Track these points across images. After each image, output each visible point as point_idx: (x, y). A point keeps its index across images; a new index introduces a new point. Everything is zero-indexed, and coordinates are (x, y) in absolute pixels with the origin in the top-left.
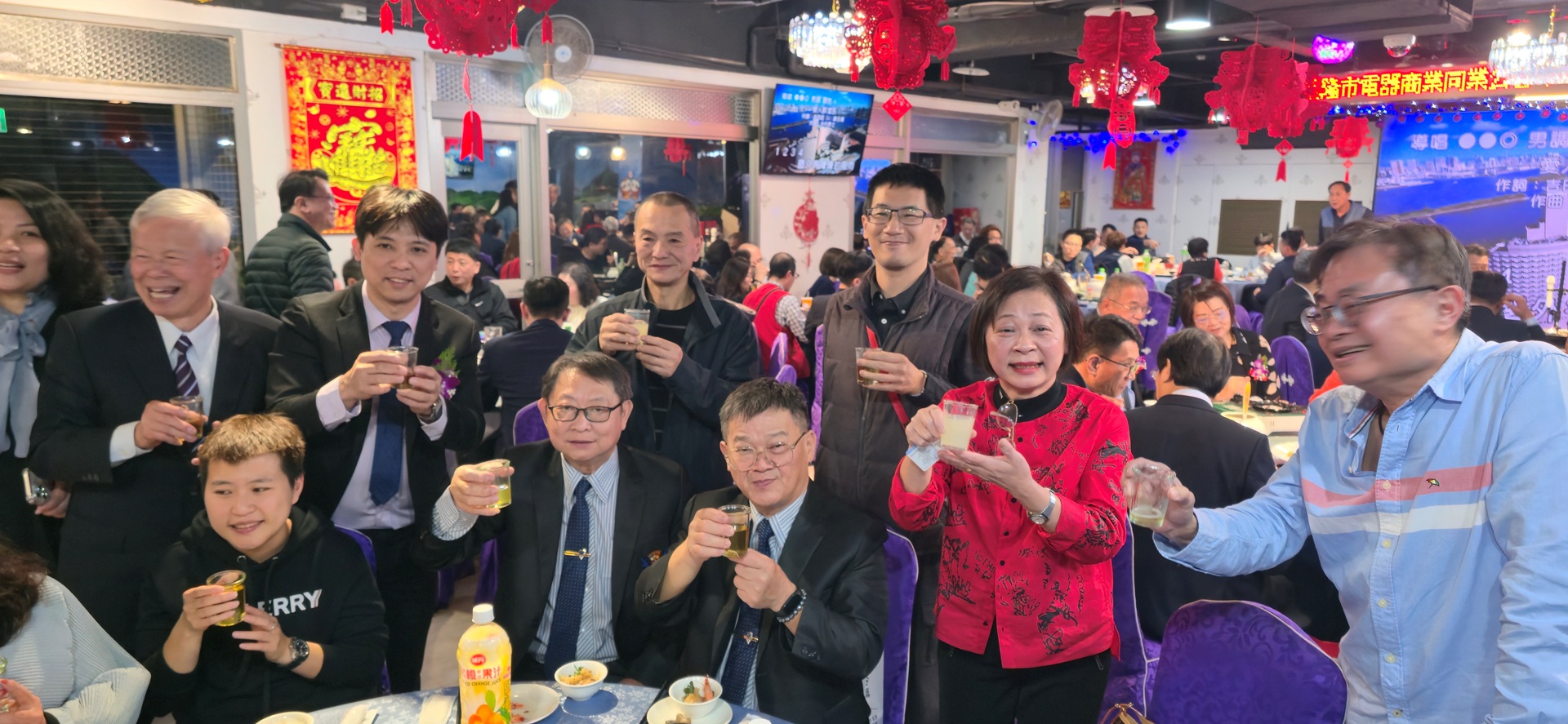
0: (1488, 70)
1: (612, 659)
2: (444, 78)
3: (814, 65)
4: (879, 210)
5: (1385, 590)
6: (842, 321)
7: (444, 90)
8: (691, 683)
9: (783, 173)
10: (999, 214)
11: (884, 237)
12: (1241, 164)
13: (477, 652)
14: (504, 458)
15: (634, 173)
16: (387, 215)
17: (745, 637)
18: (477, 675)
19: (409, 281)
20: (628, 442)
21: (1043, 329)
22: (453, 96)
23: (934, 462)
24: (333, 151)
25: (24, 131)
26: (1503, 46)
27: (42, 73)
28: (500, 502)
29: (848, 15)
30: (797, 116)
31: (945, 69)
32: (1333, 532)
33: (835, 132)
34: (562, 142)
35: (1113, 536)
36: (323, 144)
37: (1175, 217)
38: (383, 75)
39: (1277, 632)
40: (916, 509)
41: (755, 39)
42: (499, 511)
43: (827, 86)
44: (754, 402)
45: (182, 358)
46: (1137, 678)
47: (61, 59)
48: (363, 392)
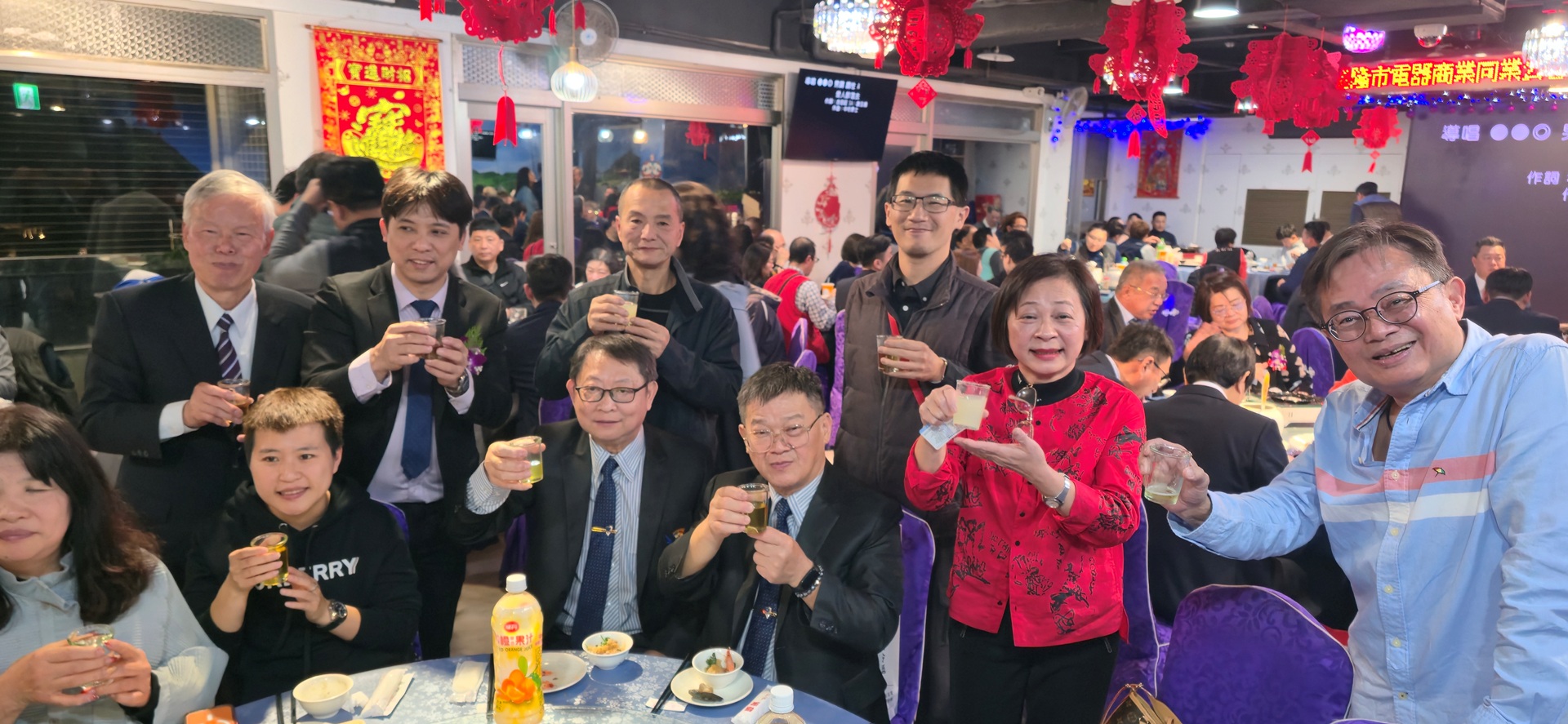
0: (1522, 61)
1: (636, 632)
2: (470, 60)
3: (839, 51)
4: (903, 198)
5: (1391, 576)
6: (864, 306)
7: (470, 72)
8: (714, 654)
9: (806, 158)
10: (1022, 202)
11: (908, 224)
12: (1268, 153)
13: (511, 619)
14: (534, 434)
15: (655, 157)
17: (764, 612)
18: (510, 641)
19: (431, 262)
21: (1065, 317)
22: (480, 79)
23: (946, 442)
24: (363, 132)
25: (57, 109)
26: (1537, 37)
27: (79, 52)
28: (532, 478)
31: (968, 56)
32: (1343, 521)
34: (585, 124)
35: (1126, 521)
36: (354, 125)
37: (1200, 207)
38: (411, 56)
39: (1286, 616)
40: (931, 487)
41: (779, 23)
42: (531, 486)
43: (850, 71)
44: (770, 386)
45: (225, 336)
46: (1149, 661)
47: (97, 38)
48: (393, 363)
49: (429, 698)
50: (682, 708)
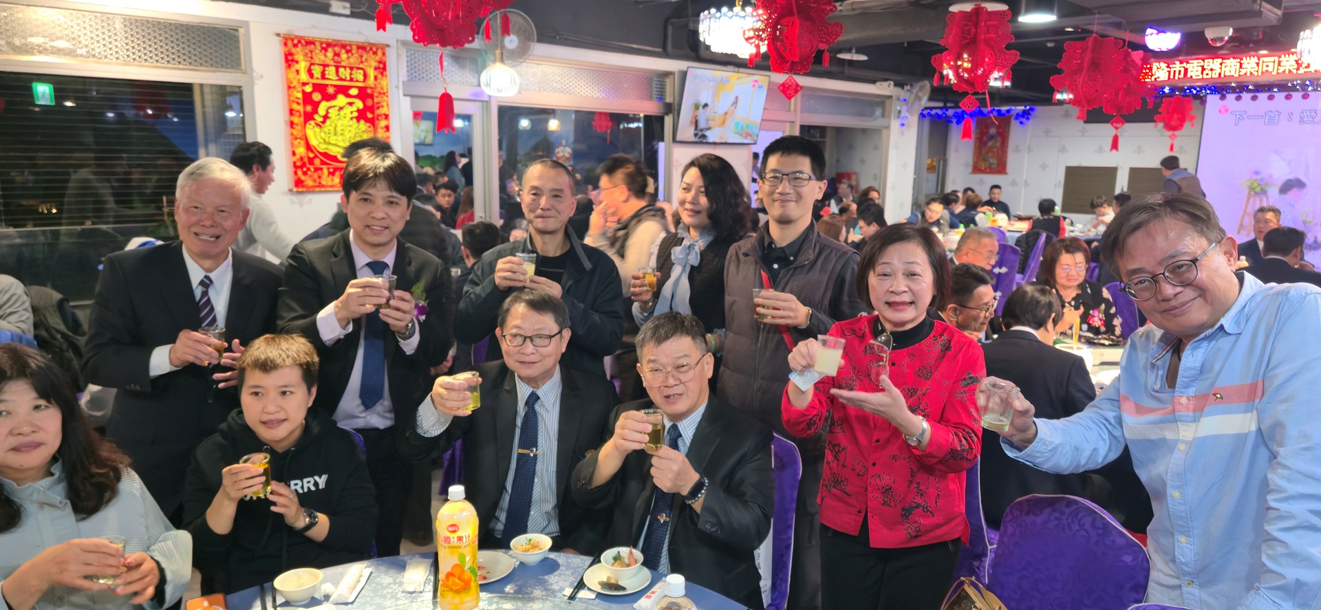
0: (1297, 57)
1: (555, 535)
2: (413, 62)
3: (720, 52)
4: (772, 175)
5: (1178, 483)
6: (741, 266)
7: (413, 72)
8: (619, 552)
10: (875, 177)
11: (776, 196)
12: (1083, 136)
16: (366, 174)
17: (659, 517)
18: (452, 540)
19: (386, 228)
21: (915, 275)
22: (420, 77)
23: (812, 384)
24: (324, 122)
25: (69, 104)
26: (1309, 36)
27: (89, 57)
31: (826, 56)
32: (1140, 438)
34: (508, 114)
35: (972, 453)
36: (316, 116)
37: (1026, 181)
38: (364, 59)
39: (1094, 520)
40: (800, 421)
41: (670, 29)
42: (470, 413)
43: (727, 68)
44: (662, 331)
45: (205, 294)
46: (981, 560)
47: (104, 45)
48: (353, 312)
49: (385, 588)
50: (593, 596)
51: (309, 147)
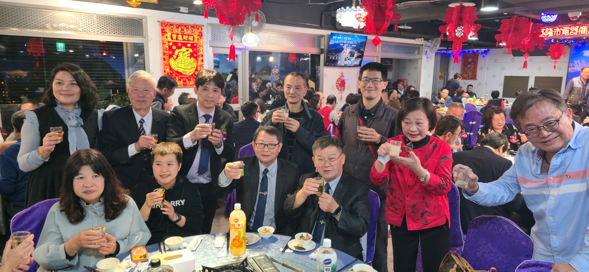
1: (275, 227)
2: (213, 32)
3: (345, 26)
4: (365, 79)
5: (552, 214)
6: (350, 117)
7: (213, 36)
8: (302, 234)
9: (333, 66)
10: (415, 81)
11: (366, 88)
12: (513, 62)
15: (277, 67)
16: (206, 79)
17: (321, 222)
19: (212, 101)
20: (281, 156)
21: (420, 123)
22: (217, 39)
23: (387, 161)
24: (177, 58)
25: (71, 51)
27: (83, 32)
28: (240, 175)
29: (358, 7)
30: (338, 44)
31: (395, 26)
32: (532, 194)
33: (352, 50)
34: (253, 54)
35: (447, 186)
36: (174, 56)
37: (486, 83)
38: (193, 32)
39: (509, 226)
40: (380, 177)
41: (323, 17)
42: (240, 178)
43: (350, 33)
44: (324, 143)
45: (141, 126)
46: (460, 247)
47: (89, 27)
48: (198, 137)
49: (208, 246)
50: (292, 252)
51: (171, 69)
